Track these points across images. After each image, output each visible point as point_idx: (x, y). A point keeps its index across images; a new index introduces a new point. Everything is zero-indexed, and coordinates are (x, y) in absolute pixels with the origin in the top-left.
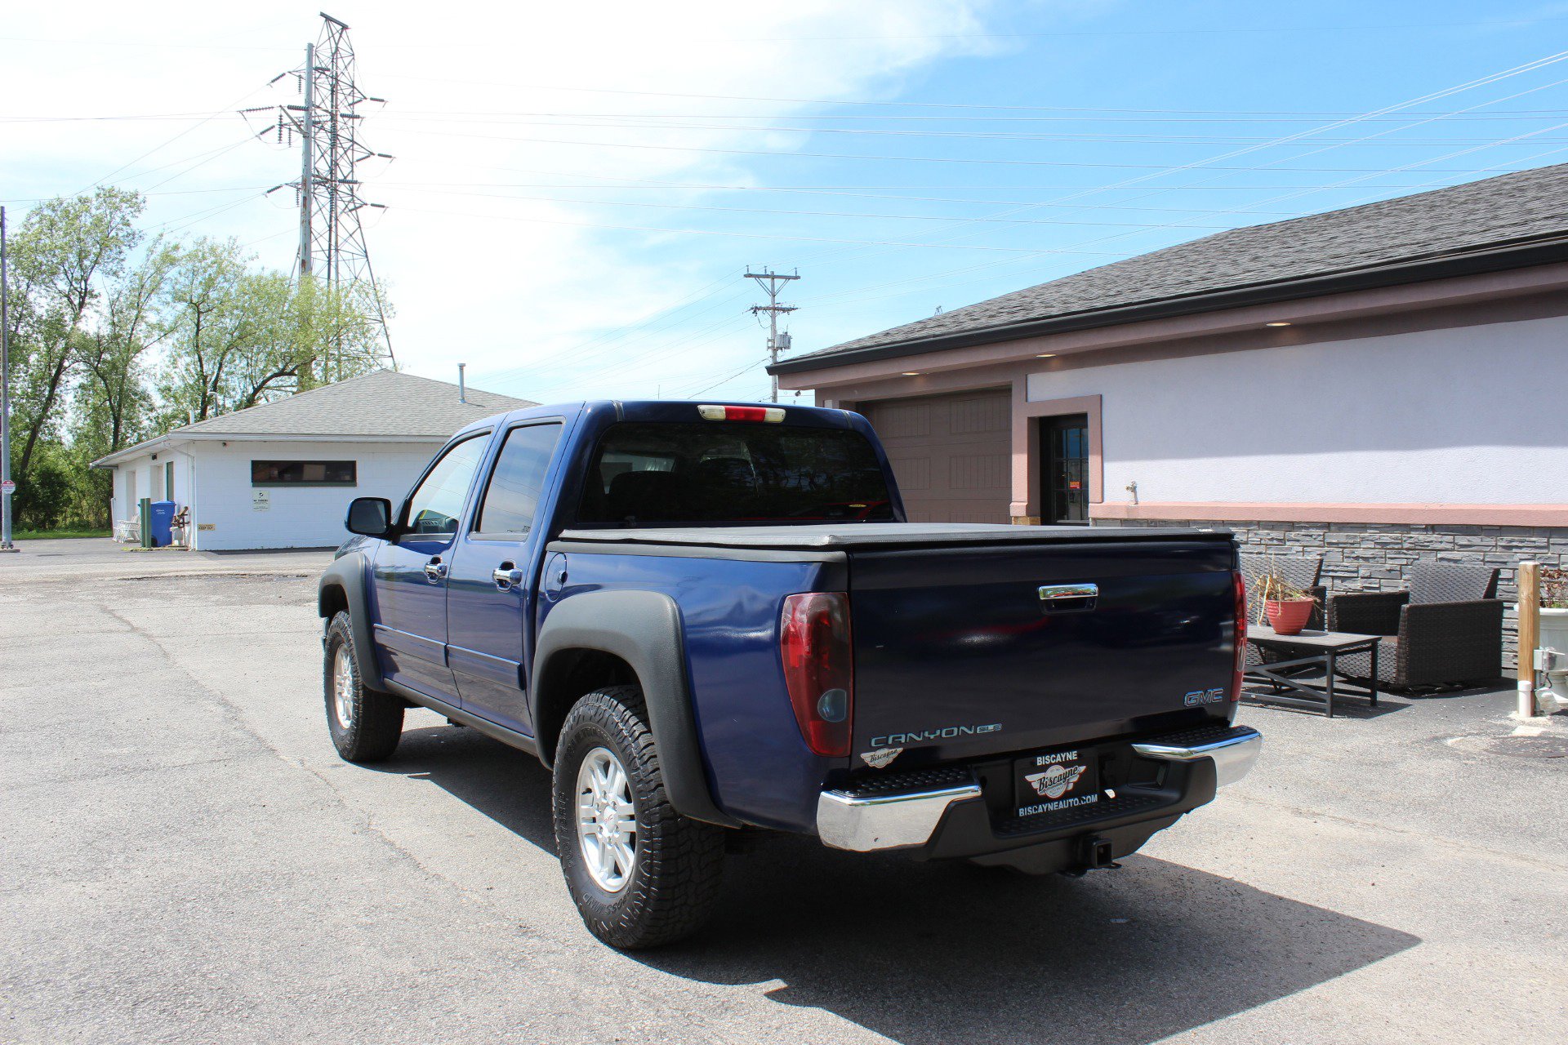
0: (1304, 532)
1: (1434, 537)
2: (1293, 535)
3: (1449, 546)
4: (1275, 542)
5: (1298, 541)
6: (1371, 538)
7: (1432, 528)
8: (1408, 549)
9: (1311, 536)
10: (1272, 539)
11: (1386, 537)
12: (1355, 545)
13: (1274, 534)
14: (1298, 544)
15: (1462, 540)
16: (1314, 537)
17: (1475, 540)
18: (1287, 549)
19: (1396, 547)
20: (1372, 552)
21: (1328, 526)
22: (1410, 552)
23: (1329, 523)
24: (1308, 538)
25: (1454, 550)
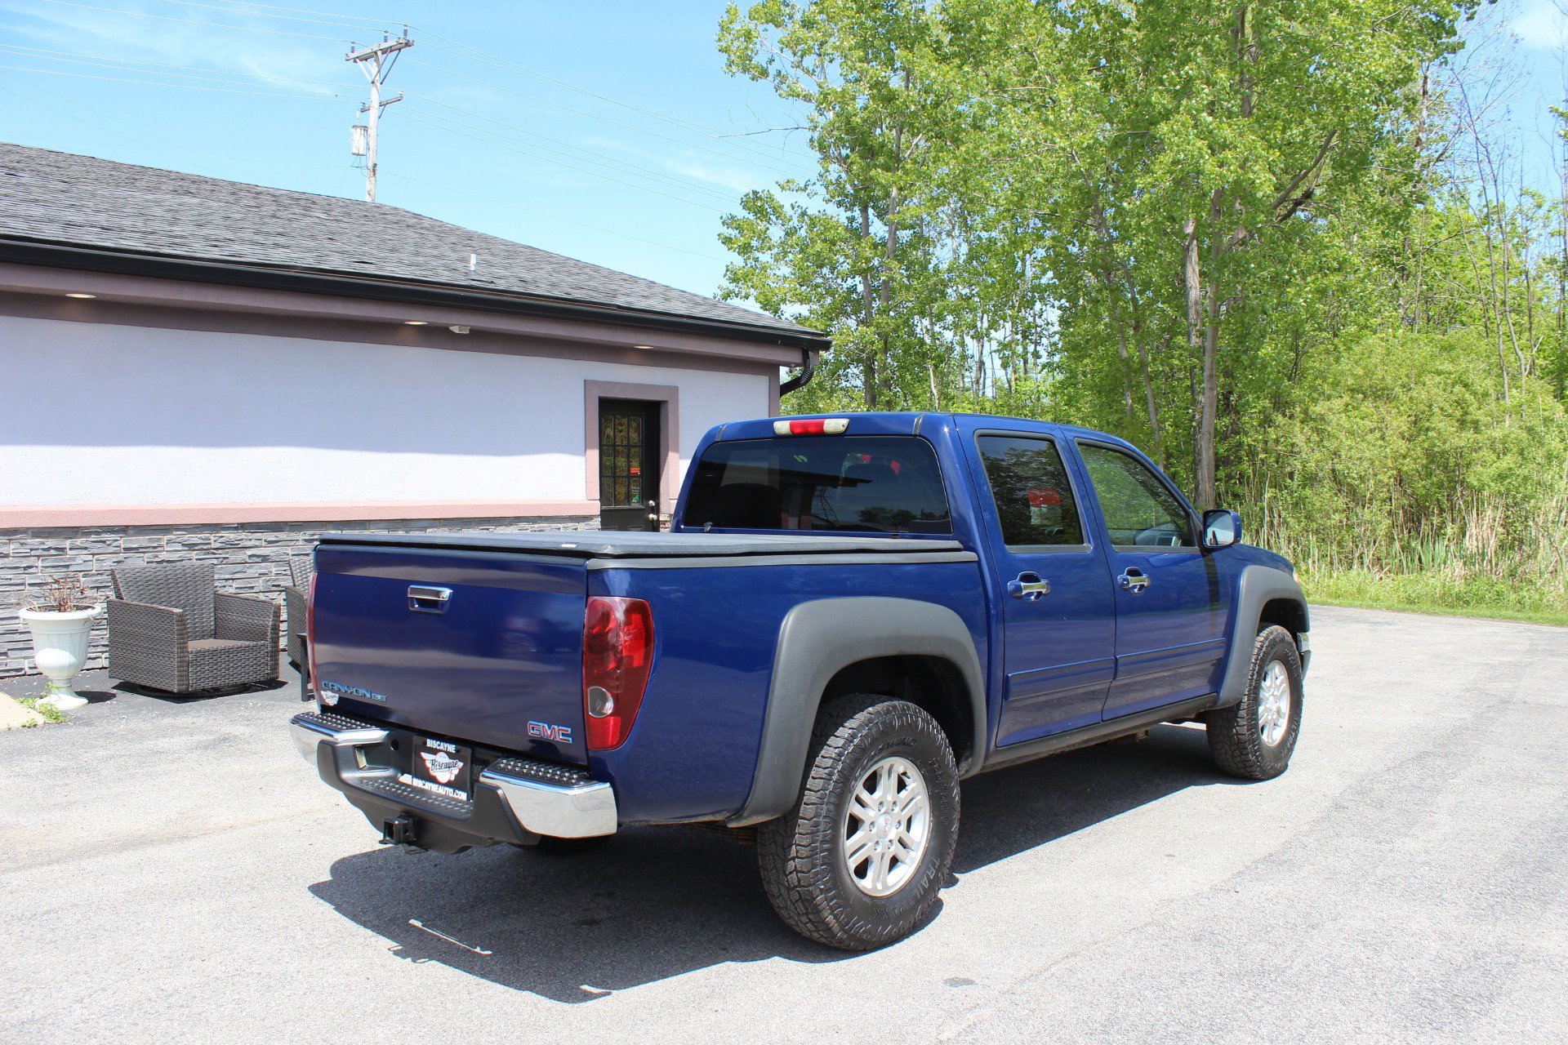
0: (93, 538)
1: (243, 535)
2: (79, 542)
3: (258, 543)
4: (53, 552)
5: (86, 548)
6: (179, 540)
7: (243, 527)
8: (217, 549)
9: (104, 542)
10: (49, 549)
11: (194, 538)
12: (158, 549)
13: (50, 543)
14: (86, 552)
15: (271, 536)
16: (108, 543)
17: (282, 536)
18: (69, 559)
19: (205, 547)
20: (180, 554)
21: (124, 530)
22: (220, 551)
23: (127, 526)
24: (99, 545)
25: (261, 547)
